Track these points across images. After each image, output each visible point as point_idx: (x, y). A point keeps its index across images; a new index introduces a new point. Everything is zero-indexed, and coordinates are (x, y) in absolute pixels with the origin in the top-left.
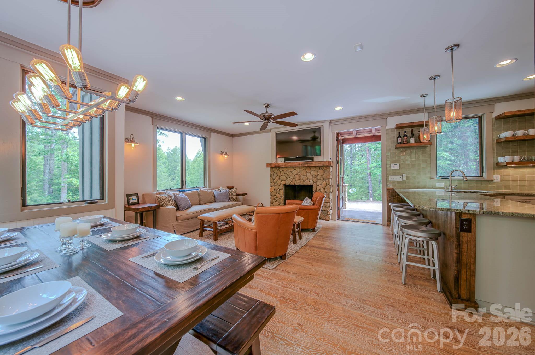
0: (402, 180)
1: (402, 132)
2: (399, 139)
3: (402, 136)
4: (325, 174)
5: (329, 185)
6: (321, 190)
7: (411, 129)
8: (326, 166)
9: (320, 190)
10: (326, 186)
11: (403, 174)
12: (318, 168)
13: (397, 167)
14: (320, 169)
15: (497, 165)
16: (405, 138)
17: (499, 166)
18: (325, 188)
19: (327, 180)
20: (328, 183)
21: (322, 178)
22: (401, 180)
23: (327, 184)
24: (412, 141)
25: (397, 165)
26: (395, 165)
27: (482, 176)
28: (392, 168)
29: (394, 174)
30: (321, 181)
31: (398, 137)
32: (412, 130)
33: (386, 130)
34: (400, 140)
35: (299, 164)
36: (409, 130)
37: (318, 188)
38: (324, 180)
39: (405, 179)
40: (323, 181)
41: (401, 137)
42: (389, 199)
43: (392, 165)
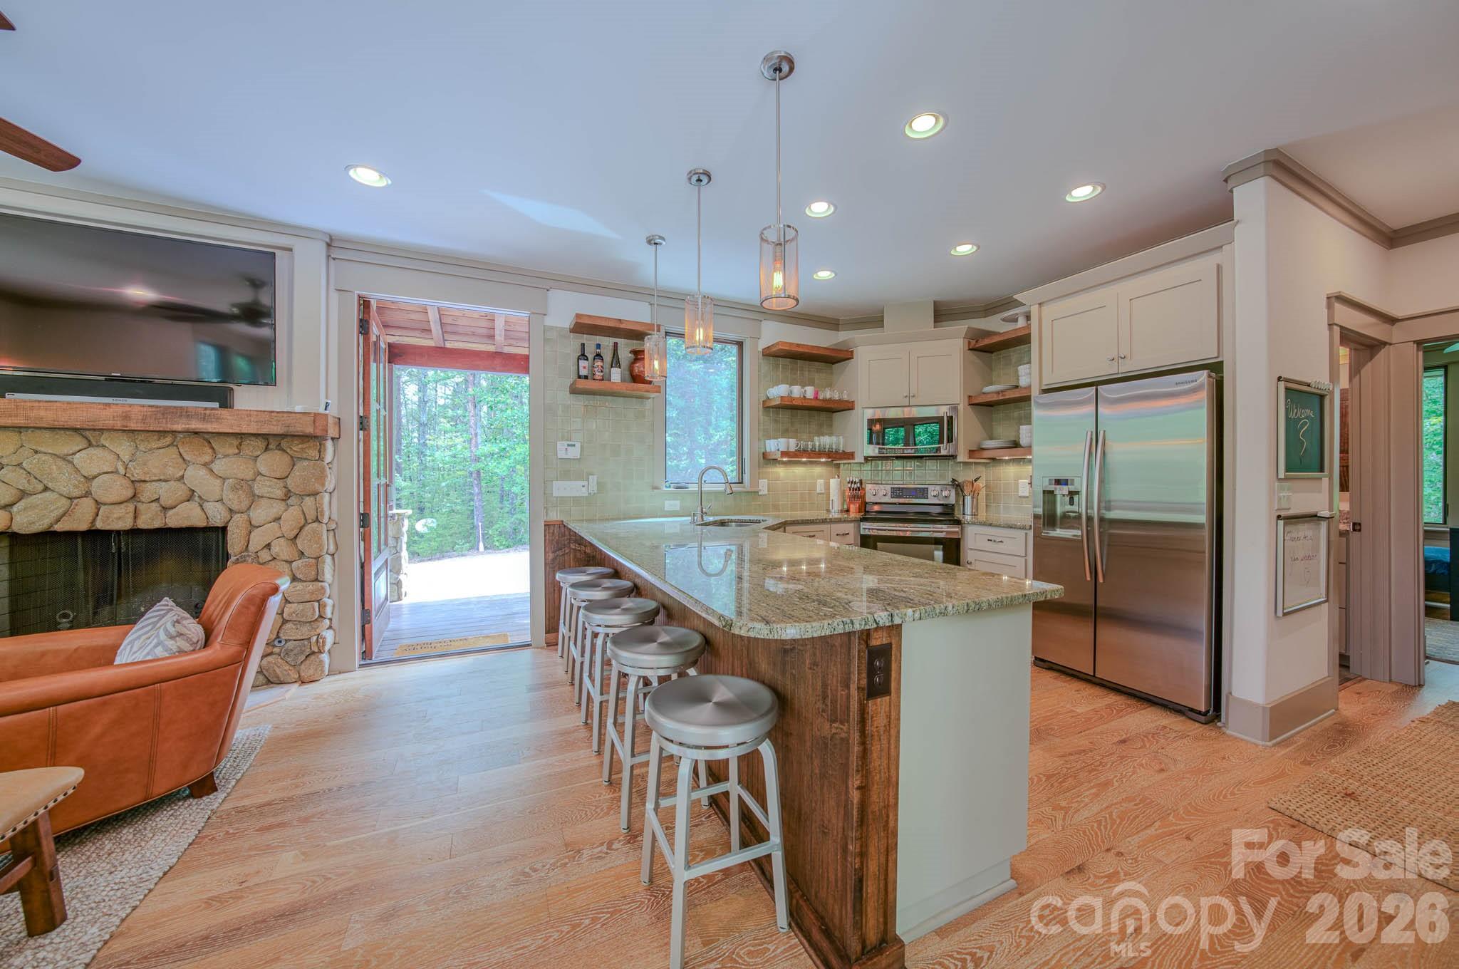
0: (587, 495)
1: (591, 342)
2: (583, 363)
3: (590, 357)
4: (297, 472)
5: (317, 520)
6: (275, 549)
7: (612, 340)
8: (305, 438)
9: (268, 546)
10: (301, 529)
11: (590, 477)
12: (260, 444)
13: (574, 453)
14: (267, 449)
15: (764, 458)
16: (599, 363)
17: (767, 459)
18: (296, 537)
19: (309, 501)
20: (311, 515)
21: (279, 493)
22: (584, 493)
23: (310, 517)
24: (616, 375)
25: (574, 445)
26: (569, 445)
27: (742, 483)
28: (561, 454)
29: (565, 475)
30: (277, 508)
31: (579, 359)
32: (616, 344)
33: (546, 329)
34: (584, 368)
35: (126, 417)
36: (607, 342)
37: (257, 540)
38: (292, 501)
39: (593, 488)
40: (288, 506)
41: (587, 360)
42: (551, 556)
43: (561, 446)
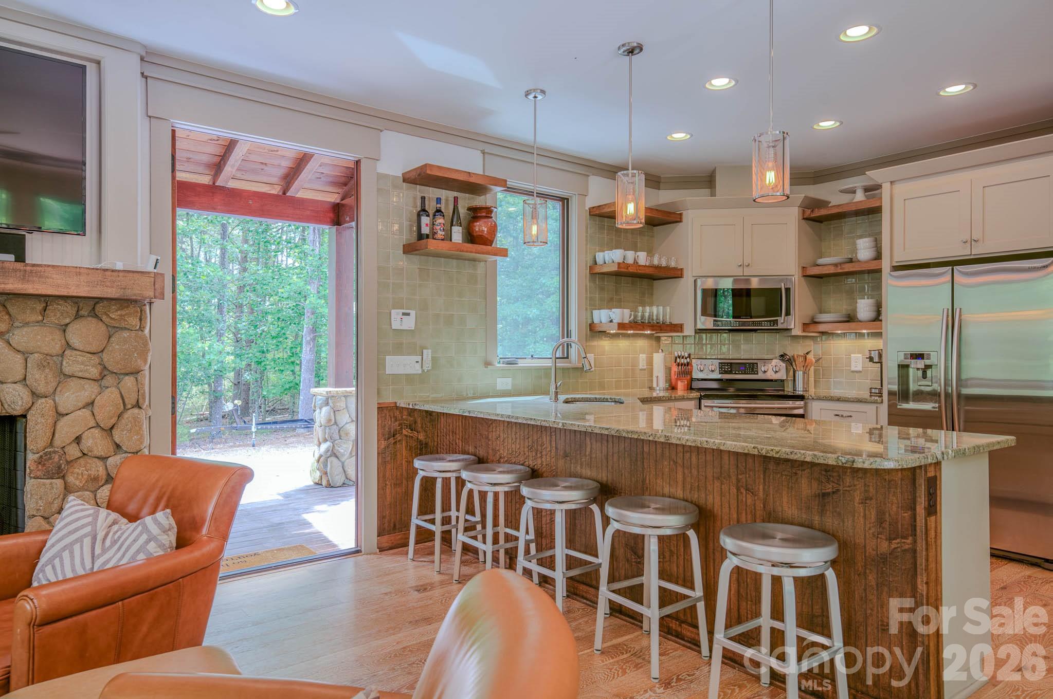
0: (420, 372)
1: (432, 193)
2: (425, 220)
3: (431, 212)
4: (115, 345)
5: (138, 405)
6: (87, 443)
7: (452, 194)
8: (125, 302)
9: (78, 440)
10: (119, 416)
11: (425, 351)
12: (70, 309)
13: (409, 323)
14: (78, 316)
15: (591, 330)
16: (440, 220)
17: (594, 331)
18: (112, 428)
19: (129, 381)
20: (131, 400)
21: (94, 372)
22: (417, 369)
23: (130, 401)
24: (457, 234)
25: (409, 315)
26: (404, 314)
27: (567, 358)
28: (396, 325)
29: (399, 349)
30: (88, 391)
31: (419, 216)
32: (455, 199)
33: (381, 177)
34: (427, 225)
36: (447, 195)
37: (66, 431)
38: (109, 380)
39: (428, 365)
40: (103, 388)
41: (428, 216)
42: (384, 444)
43: (396, 314)
